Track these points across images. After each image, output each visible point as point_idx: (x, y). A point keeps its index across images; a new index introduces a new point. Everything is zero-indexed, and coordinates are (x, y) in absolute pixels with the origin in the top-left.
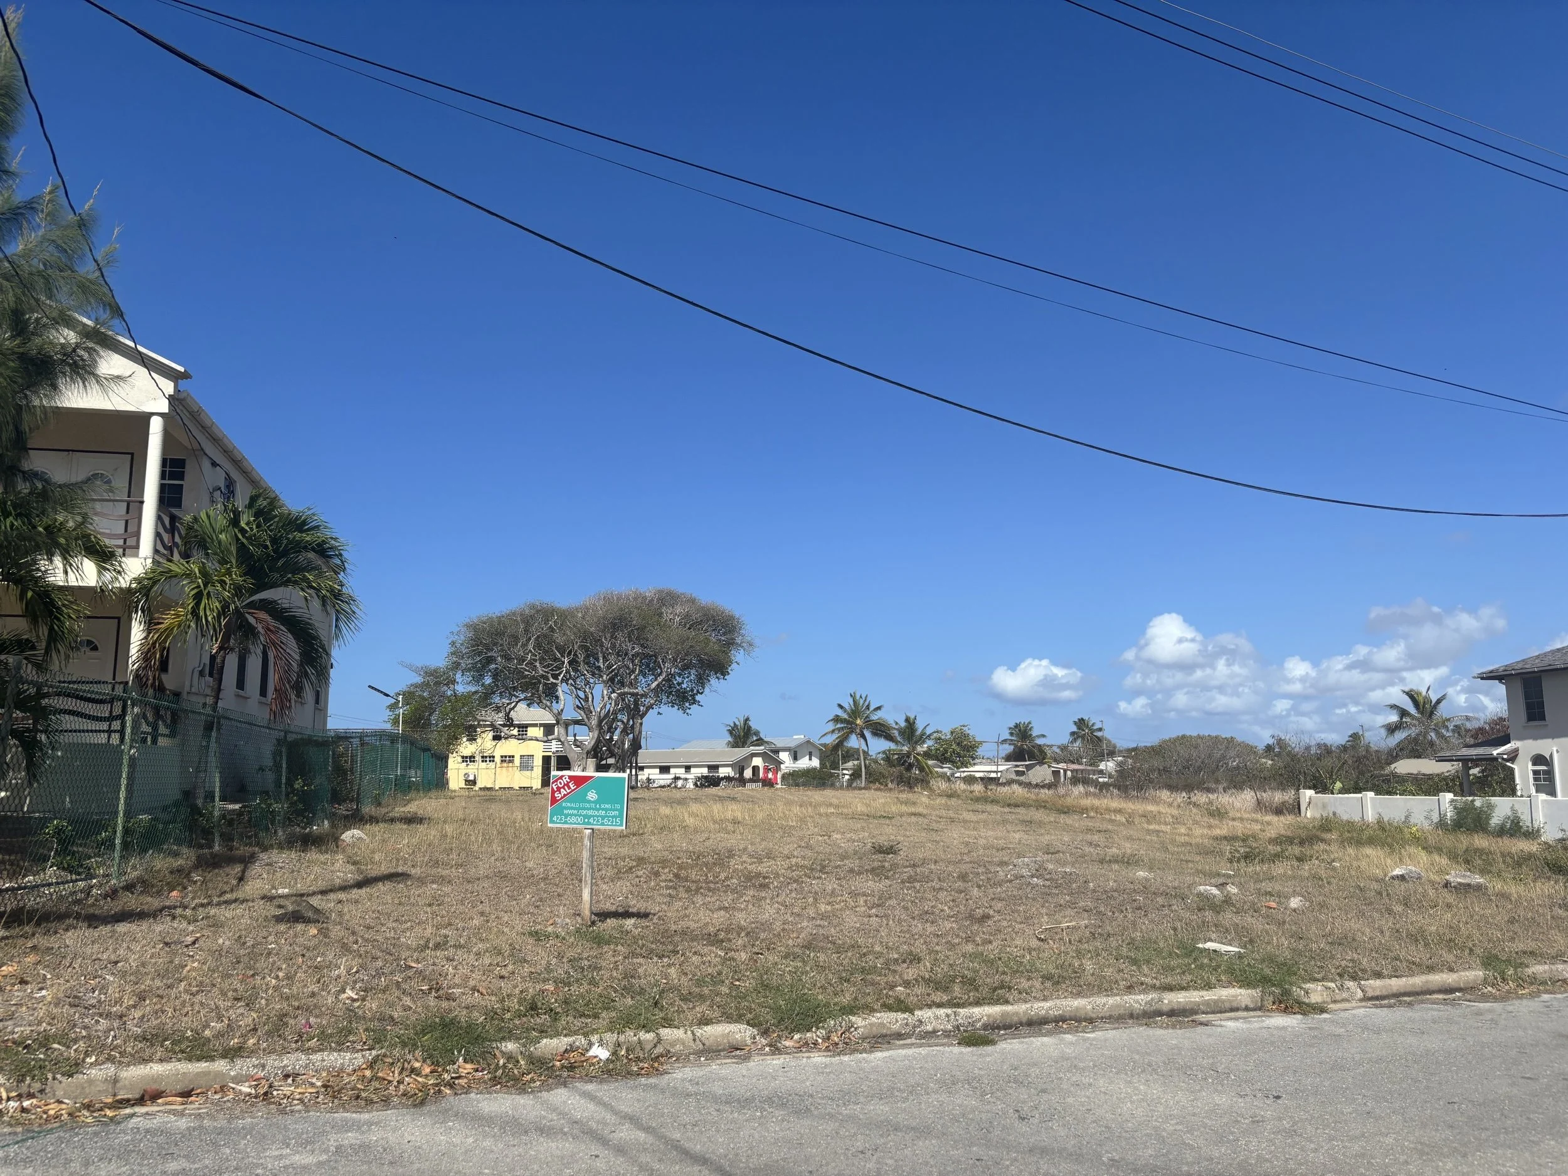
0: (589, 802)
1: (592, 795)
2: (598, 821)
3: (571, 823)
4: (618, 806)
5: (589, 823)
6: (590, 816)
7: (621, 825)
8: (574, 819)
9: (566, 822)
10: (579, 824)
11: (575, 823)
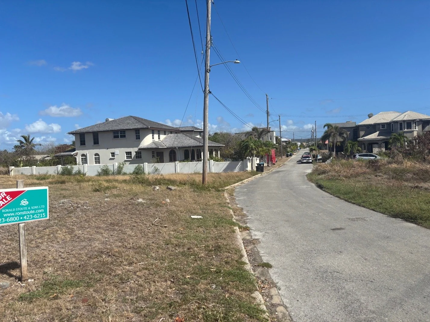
0: (23, 206)
1: (24, 202)
2: (30, 217)
3: (10, 222)
4: (43, 206)
5: (24, 220)
6: (25, 215)
7: (46, 217)
8: (12, 219)
9: (6, 222)
10: (16, 221)
11: (13, 221)
